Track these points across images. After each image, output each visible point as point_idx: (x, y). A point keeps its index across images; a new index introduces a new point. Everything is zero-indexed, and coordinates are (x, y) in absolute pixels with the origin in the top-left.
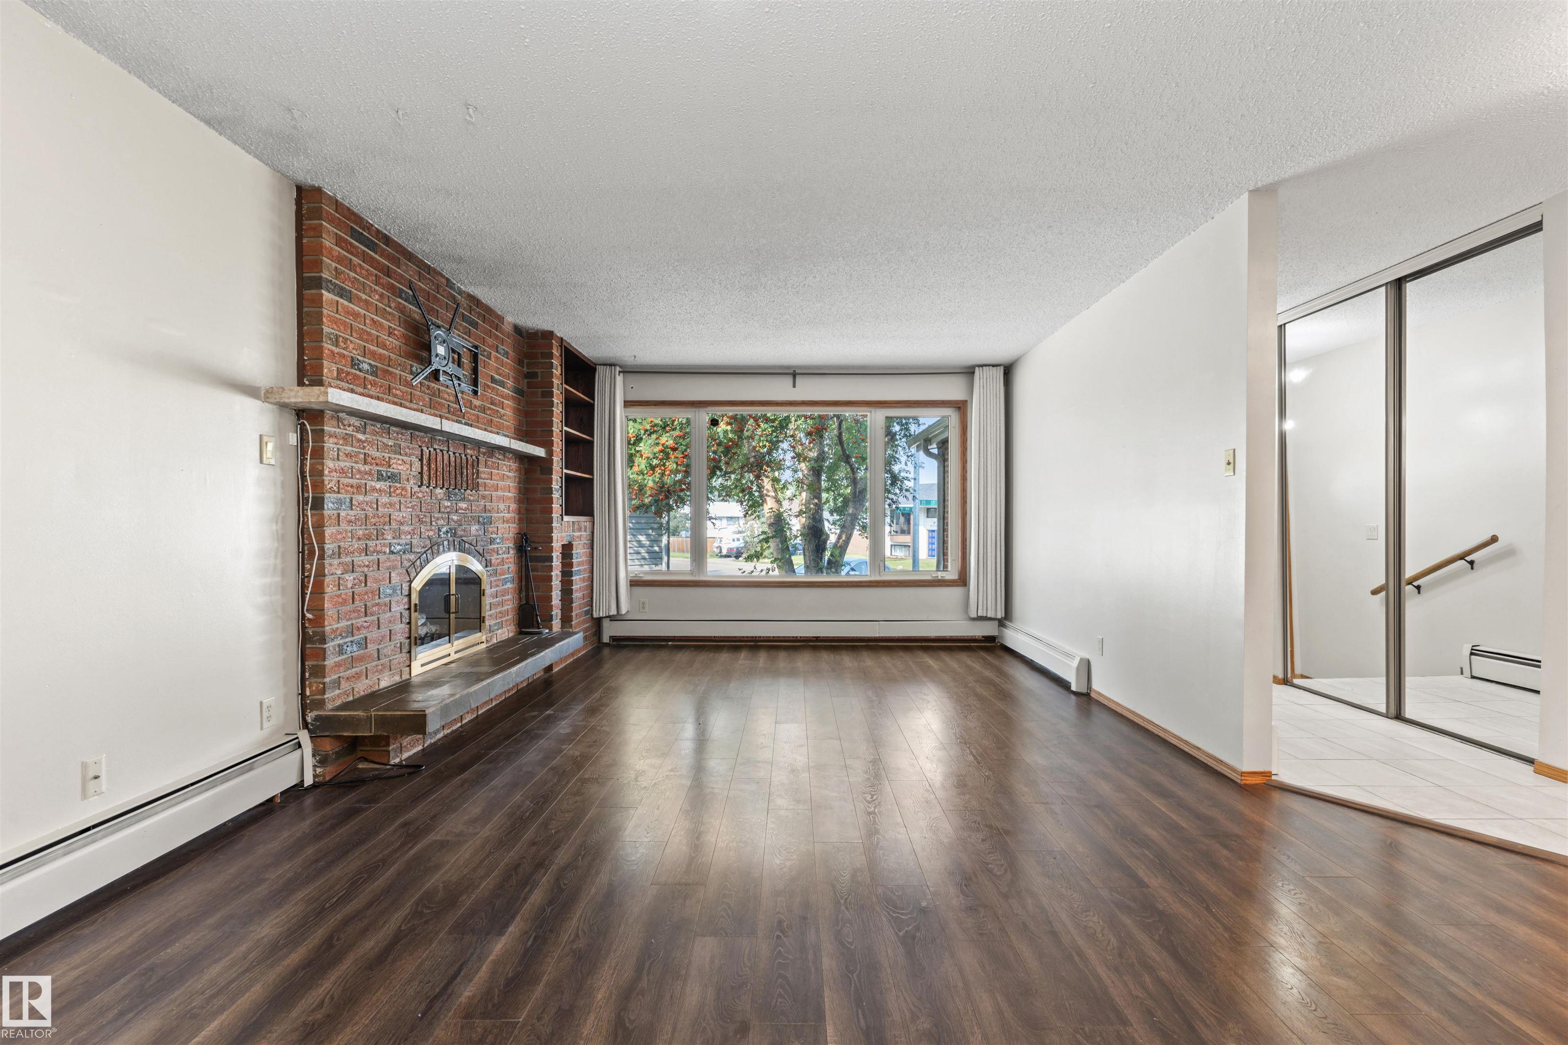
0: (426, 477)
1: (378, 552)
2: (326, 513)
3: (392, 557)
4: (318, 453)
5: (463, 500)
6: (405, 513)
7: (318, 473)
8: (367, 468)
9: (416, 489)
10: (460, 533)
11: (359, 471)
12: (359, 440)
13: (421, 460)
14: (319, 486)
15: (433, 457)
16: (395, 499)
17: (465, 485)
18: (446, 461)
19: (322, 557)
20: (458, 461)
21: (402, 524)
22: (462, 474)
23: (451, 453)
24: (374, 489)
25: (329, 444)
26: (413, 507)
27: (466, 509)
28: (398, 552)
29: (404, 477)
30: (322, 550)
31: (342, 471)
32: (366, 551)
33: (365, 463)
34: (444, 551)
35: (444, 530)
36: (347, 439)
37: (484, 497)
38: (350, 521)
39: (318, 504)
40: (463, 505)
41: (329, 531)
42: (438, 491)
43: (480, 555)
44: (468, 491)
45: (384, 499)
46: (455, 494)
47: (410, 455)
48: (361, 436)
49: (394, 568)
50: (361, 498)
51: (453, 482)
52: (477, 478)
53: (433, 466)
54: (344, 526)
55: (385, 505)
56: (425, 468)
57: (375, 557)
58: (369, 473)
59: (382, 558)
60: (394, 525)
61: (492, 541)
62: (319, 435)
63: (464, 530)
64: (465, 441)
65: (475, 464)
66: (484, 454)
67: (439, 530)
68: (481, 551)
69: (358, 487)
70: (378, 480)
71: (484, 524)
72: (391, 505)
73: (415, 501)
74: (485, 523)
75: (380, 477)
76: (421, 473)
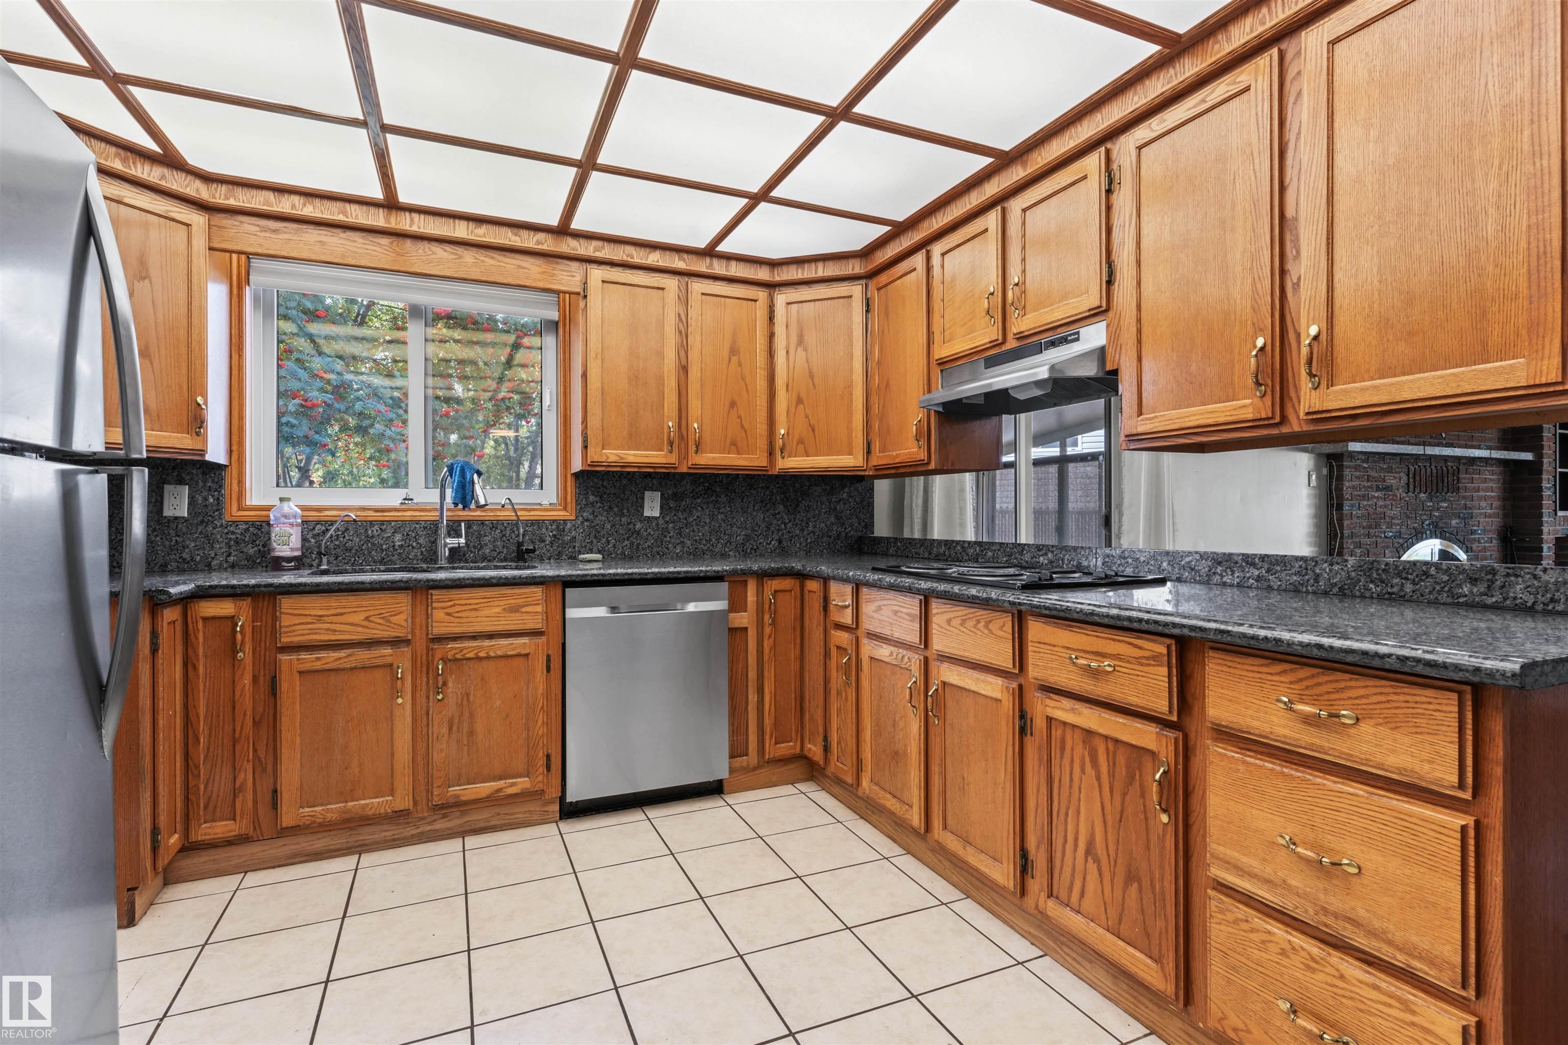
0: (1411, 486)
1: (1376, 537)
2: (1345, 512)
3: (1386, 540)
4: (1340, 478)
5: (1444, 500)
6: (1395, 512)
7: (1339, 489)
8: (1369, 484)
9: (1404, 495)
10: (1440, 525)
11: (1364, 486)
12: (1365, 468)
13: (1408, 475)
14: (1340, 497)
15: (1418, 472)
16: (1388, 503)
17: (1445, 489)
18: (1428, 473)
19: (1342, 537)
20: (1439, 472)
21: (1393, 518)
22: (1443, 481)
23: (1433, 467)
24: (1374, 497)
25: (1347, 473)
26: (1401, 507)
27: (1447, 507)
28: (1390, 537)
29: (1395, 487)
30: (1342, 534)
31: (1354, 487)
32: (1368, 535)
33: (1368, 481)
34: (1427, 538)
35: (1427, 522)
36: (1357, 468)
37: (1464, 498)
38: (1358, 517)
39: (1340, 507)
40: (1445, 505)
41: (1346, 523)
42: (1422, 495)
43: (1461, 543)
44: (1449, 494)
45: (1381, 503)
46: (1437, 497)
47: (1400, 472)
48: (1365, 465)
49: (1388, 547)
50: (1365, 503)
51: (1434, 488)
52: (1458, 482)
53: (1417, 478)
54: (1355, 520)
55: (1381, 507)
56: (1411, 480)
57: (1374, 539)
58: (1371, 487)
59: (1379, 540)
60: (1387, 519)
61: (1473, 532)
62: (1341, 468)
63: (1445, 523)
64: (1446, 459)
65: (1456, 473)
66: (1464, 464)
67: (1423, 523)
68: (1462, 540)
69: (1364, 496)
70: (1377, 491)
71: (1465, 518)
72: (1385, 506)
73: (1403, 503)
74: (1467, 518)
75: (1378, 489)
76: (1408, 484)
